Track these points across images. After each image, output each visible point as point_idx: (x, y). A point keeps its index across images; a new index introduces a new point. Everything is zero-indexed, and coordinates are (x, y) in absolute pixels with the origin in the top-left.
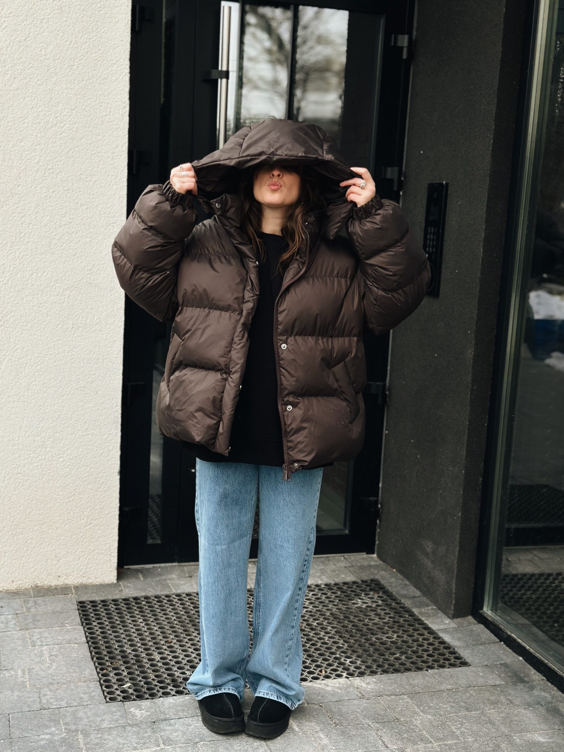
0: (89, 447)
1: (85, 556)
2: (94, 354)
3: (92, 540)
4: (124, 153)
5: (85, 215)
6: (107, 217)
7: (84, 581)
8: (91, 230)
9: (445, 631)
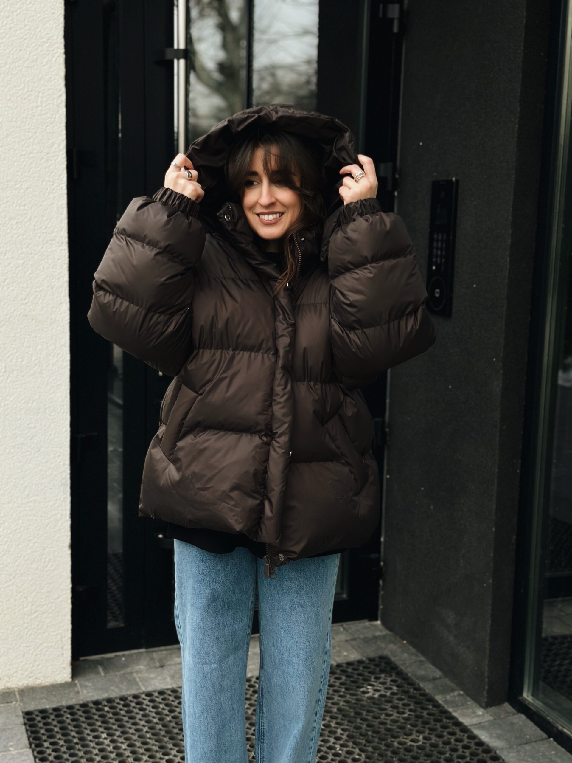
0: (31, 518)
1: (31, 651)
2: (33, 403)
3: (40, 631)
4: (61, 153)
5: (15, 232)
6: (43, 233)
7: (31, 682)
8: (24, 250)
9: (479, 726)
